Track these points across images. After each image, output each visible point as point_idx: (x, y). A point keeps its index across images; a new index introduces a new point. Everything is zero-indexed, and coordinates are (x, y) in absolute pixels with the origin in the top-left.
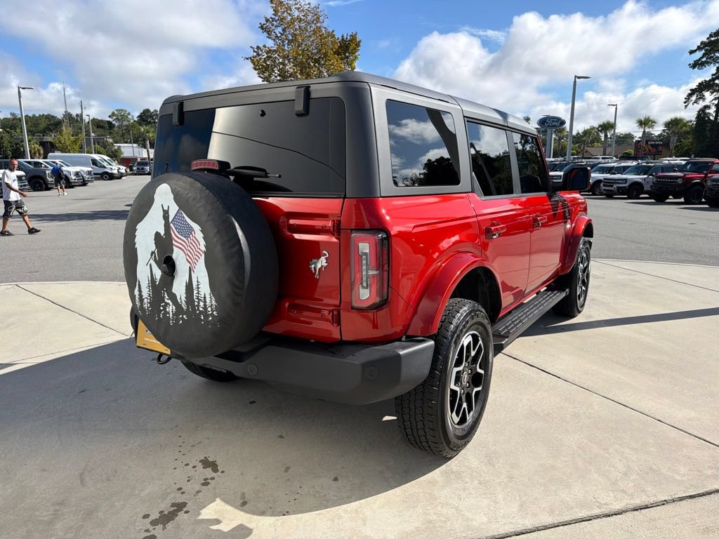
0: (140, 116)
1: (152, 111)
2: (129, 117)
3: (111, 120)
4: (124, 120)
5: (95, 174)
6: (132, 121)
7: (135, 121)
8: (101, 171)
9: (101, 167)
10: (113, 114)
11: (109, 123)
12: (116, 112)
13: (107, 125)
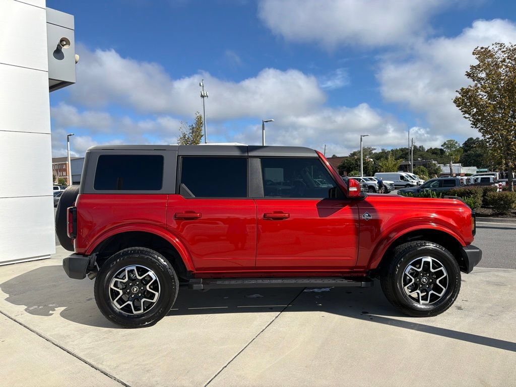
0: (465, 144)
1: (474, 138)
2: (456, 145)
3: (442, 148)
4: (452, 148)
5: (395, 185)
6: (458, 147)
7: (460, 147)
8: (405, 183)
9: (405, 180)
10: (445, 144)
11: (441, 150)
12: (447, 143)
13: (439, 152)
